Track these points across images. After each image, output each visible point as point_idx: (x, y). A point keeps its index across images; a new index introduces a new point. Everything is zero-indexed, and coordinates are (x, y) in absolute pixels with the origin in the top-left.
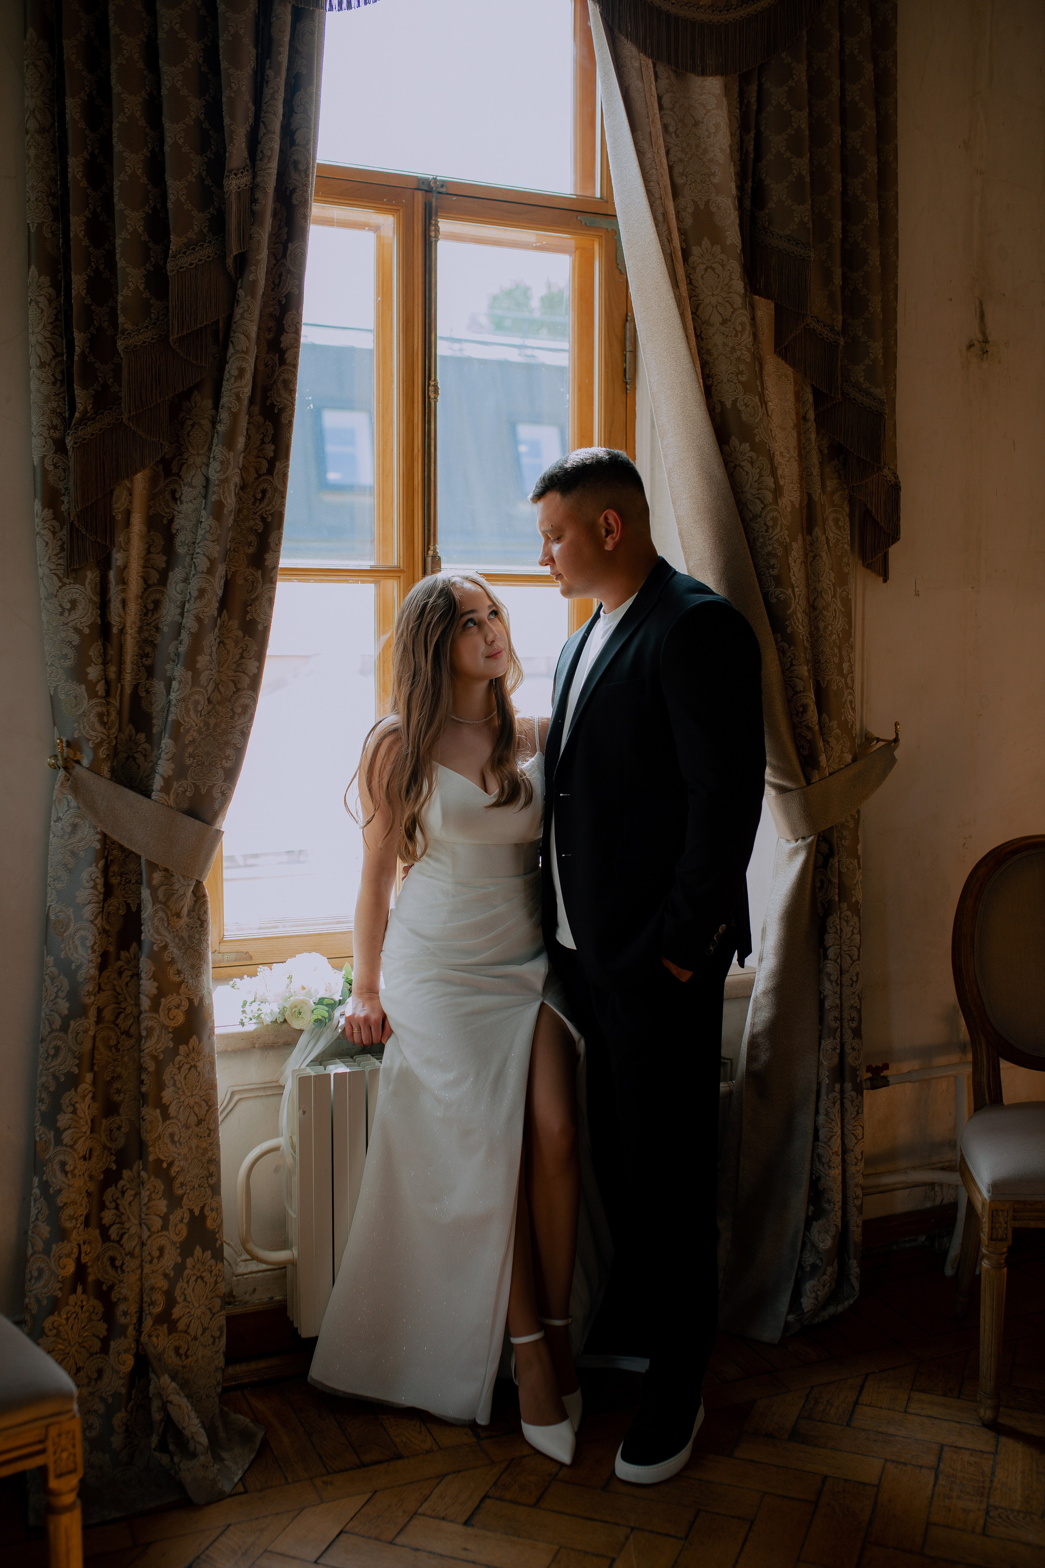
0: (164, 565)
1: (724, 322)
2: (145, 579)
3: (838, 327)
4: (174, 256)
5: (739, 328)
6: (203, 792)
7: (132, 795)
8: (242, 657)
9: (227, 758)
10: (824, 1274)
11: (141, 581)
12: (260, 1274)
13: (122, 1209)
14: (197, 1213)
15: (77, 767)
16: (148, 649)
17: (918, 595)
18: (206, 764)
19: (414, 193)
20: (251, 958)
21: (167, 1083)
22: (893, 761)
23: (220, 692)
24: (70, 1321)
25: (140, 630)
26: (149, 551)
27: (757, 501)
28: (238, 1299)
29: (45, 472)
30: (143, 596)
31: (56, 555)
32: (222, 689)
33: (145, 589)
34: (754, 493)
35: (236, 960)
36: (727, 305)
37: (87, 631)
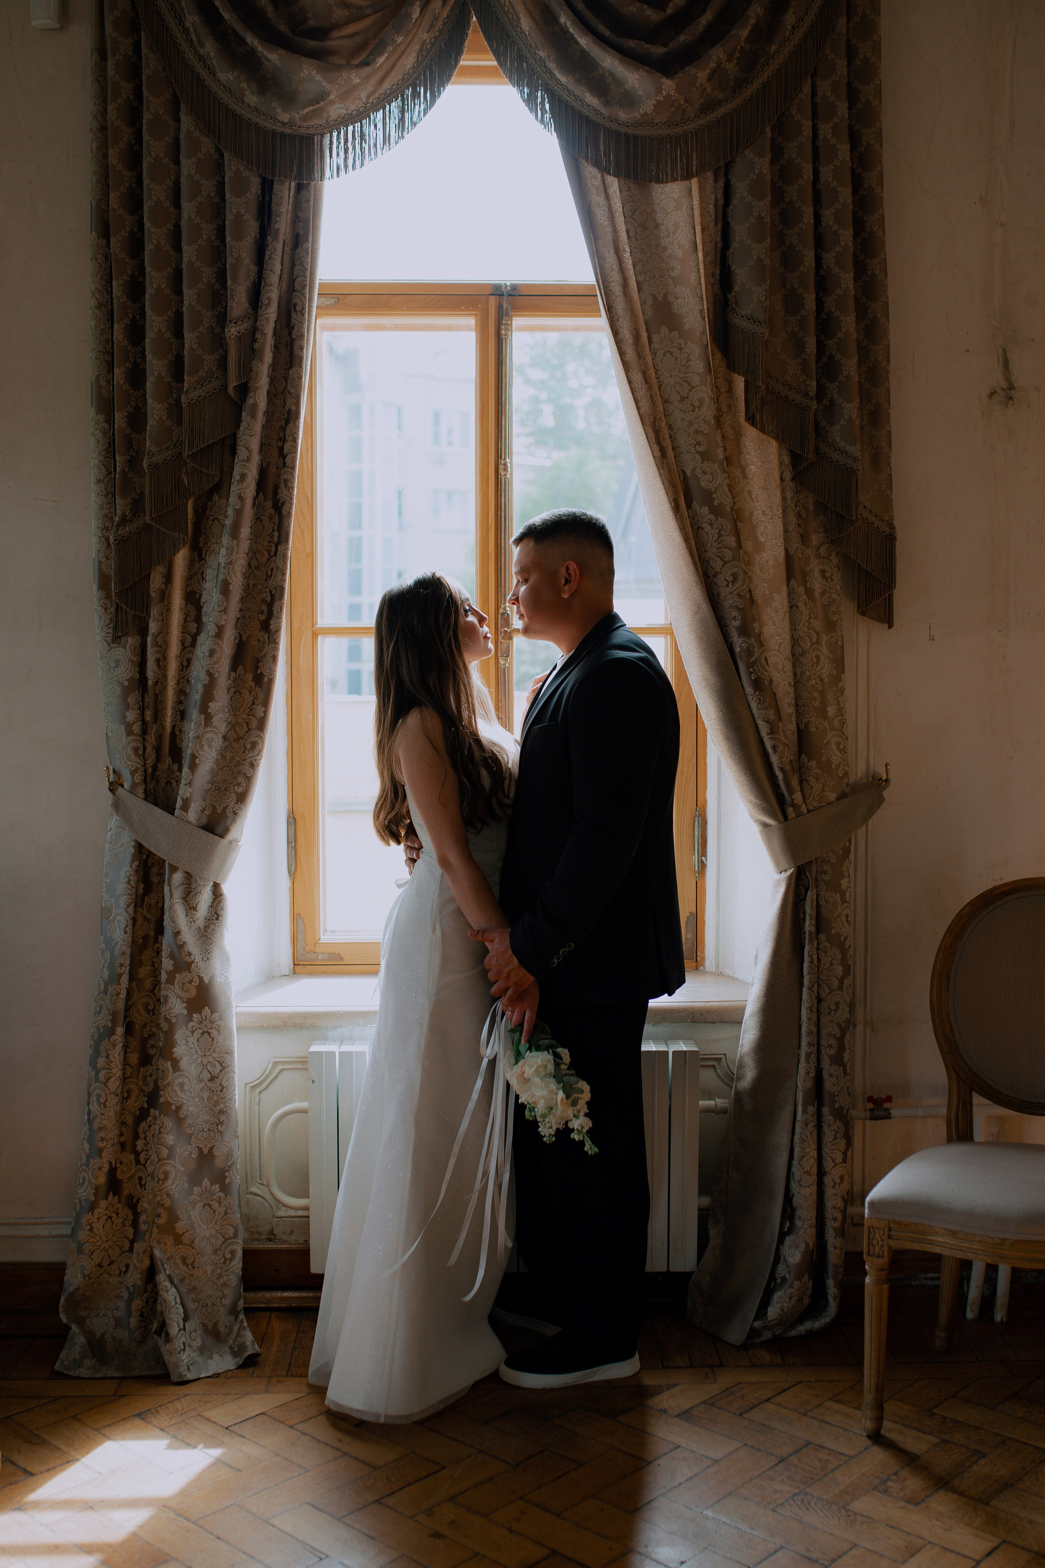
0: (195, 631)
1: (683, 399)
2: (183, 642)
3: (813, 391)
4: (187, 392)
5: (697, 404)
6: (219, 811)
7: (158, 811)
8: (253, 704)
9: (239, 785)
10: (791, 1286)
11: (180, 644)
12: (296, 1219)
13: (148, 1140)
14: (205, 1152)
15: (120, 789)
16: (182, 698)
17: (934, 640)
18: (223, 789)
19: (488, 299)
20: (342, 959)
21: (178, 1042)
22: (881, 800)
23: (236, 732)
24: (101, 1220)
25: (178, 683)
26: (186, 621)
27: (718, 559)
28: (278, 1237)
29: (100, 563)
30: (180, 656)
31: (107, 626)
32: (238, 730)
33: (183, 650)
34: (715, 552)
35: (328, 960)
36: (685, 384)
37: (126, 683)
